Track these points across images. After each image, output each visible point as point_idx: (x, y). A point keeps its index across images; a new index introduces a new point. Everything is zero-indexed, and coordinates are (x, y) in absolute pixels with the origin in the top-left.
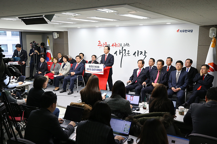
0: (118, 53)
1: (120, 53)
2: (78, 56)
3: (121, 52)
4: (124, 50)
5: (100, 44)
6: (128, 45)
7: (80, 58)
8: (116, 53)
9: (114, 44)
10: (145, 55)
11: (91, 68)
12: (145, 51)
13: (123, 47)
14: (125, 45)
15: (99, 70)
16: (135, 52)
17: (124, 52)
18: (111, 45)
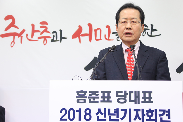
5: (12, 30)
6: (149, 31)
9: (86, 30)
11: (94, 108)
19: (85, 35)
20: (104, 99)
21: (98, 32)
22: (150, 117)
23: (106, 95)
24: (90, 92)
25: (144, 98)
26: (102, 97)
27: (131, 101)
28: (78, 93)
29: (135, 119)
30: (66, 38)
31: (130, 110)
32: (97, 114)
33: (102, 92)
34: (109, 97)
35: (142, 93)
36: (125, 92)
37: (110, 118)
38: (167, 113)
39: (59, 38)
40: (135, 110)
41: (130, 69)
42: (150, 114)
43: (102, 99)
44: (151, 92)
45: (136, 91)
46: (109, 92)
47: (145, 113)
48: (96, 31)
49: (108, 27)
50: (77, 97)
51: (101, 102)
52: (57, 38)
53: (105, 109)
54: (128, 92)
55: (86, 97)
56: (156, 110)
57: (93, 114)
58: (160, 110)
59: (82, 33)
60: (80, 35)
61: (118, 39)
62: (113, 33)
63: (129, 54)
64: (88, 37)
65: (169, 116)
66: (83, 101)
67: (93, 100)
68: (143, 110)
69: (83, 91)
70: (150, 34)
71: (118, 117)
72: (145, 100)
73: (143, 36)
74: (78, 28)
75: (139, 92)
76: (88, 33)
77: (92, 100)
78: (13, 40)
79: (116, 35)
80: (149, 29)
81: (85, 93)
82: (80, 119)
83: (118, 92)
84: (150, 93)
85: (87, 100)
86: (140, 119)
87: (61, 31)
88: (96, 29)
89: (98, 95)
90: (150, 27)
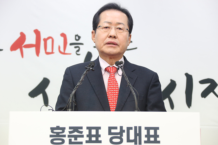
9: (31, 39)
19: (29, 46)
20: (90, 139)
21: (49, 42)
23: (94, 132)
24: (70, 128)
25: (148, 136)
26: (88, 136)
27: (129, 140)
28: (52, 129)
30: (1, 50)
33: (88, 128)
34: (98, 136)
35: (145, 129)
36: (121, 128)
41: (112, 96)
43: (88, 139)
44: (158, 128)
45: (137, 127)
46: (98, 129)
48: (45, 40)
49: (63, 35)
50: (51, 136)
51: (87, 142)
54: (125, 128)
55: (65, 136)
59: (26, 43)
60: (23, 46)
61: (78, 53)
62: (71, 44)
63: (110, 75)
64: (33, 49)
66: (60, 141)
67: (75, 140)
69: (60, 127)
72: (149, 139)
74: (19, 36)
75: (140, 128)
76: (34, 42)
77: (73, 140)
79: (75, 47)
81: (63, 129)
83: (110, 128)
84: (156, 129)
85: (66, 139)
88: (46, 37)
89: (81, 132)
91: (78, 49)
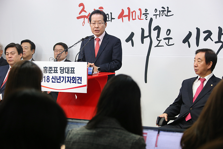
0: (137, 38)
1: (143, 38)
2: (12, 45)
3: (146, 34)
4: (154, 29)
5: (83, 14)
6: (166, 12)
7: (20, 50)
8: (130, 38)
9: (126, 13)
10: (219, 41)
11: (51, 76)
12: (220, 29)
13: (151, 20)
14: (158, 13)
15: (73, 80)
16: (190, 35)
17: (154, 34)
18: (115, 15)
21: (134, 13)
22: (73, 81)
23: (56, 69)
24: (49, 67)
25: (71, 71)
27: (66, 72)
28: (44, 68)
29: (67, 82)
30: (114, 19)
31: (65, 77)
32: (52, 79)
33: (54, 67)
34: (57, 70)
36: (64, 67)
37: (57, 81)
38: (80, 79)
39: (110, 19)
40: (67, 77)
42: (73, 79)
43: (54, 71)
46: (57, 68)
47: (71, 79)
48: (132, 13)
49: (140, 10)
51: (54, 73)
52: (109, 19)
53: (55, 76)
54: (65, 68)
55: (47, 70)
56: (76, 77)
57: (50, 79)
58: (78, 77)
60: (123, 16)
61: (146, 19)
62: (143, 14)
64: (127, 17)
65: (81, 80)
66: (46, 72)
67: (50, 72)
68: (71, 77)
69: (46, 67)
70: (166, 14)
71: (60, 81)
72: (71, 72)
73: (162, 16)
74: (121, 11)
75: (69, 67)
78: (83, 21)
79: (145, 16)
80: (166, 11)
82: (45, 82)
83: (60, 68)
84: (74, 68)
85: (48, 71)
86: (69, 82)
87: (111, 13)
88: (133, 11)
89: (52, 69)
90: (166, 9)
91: (146, 16)
